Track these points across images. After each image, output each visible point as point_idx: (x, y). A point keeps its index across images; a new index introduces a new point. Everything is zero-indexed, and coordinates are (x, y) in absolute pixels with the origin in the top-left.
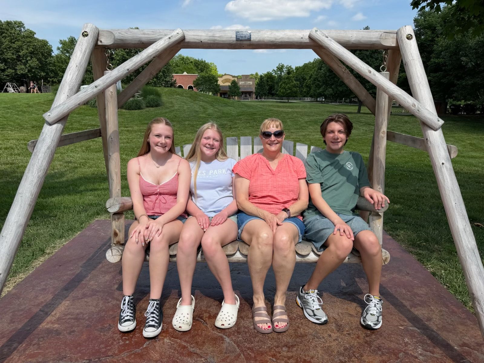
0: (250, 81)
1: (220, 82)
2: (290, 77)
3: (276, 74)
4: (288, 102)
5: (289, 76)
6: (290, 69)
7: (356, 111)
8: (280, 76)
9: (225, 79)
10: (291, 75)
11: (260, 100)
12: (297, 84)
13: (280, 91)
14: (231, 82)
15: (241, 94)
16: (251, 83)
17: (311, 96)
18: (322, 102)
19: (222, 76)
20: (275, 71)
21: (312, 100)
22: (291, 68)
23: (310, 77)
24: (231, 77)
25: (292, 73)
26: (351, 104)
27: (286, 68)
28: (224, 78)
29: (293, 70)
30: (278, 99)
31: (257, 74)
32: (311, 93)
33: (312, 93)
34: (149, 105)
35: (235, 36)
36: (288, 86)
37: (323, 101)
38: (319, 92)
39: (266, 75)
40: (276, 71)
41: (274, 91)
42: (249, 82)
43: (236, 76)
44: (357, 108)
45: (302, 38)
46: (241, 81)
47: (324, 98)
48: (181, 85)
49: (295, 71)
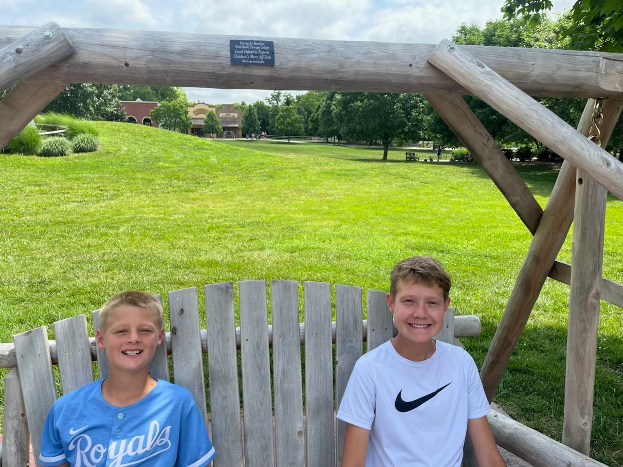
0: (234, 113)
1: (191, 114)
2: (291, 108)
3: (270, 103)
4: (289, 143)
5: (289, 107)
6: (289, 98)
7: (381, 157)
8: (276, 106)
9: (199, 109)
10: (291, 106)
11: (250, 139)
12: (300, 118)
13: (277, 127)
14: (208, 114)
15: (222, 130)
16: (236, 115)
17: (320, 135)
18: (334, 143)
19: (193, 106)
20: (268, 99)
21: (321, 141)
22: (291, 96)
23: (318, 110)
24: (207, 107)
25: (292, 103)
26: (373, 147)
27: (284, 96)
28: (196, 107)
29: (294, 99)
30: (274, 139)
31: (243, 104)
32: (319, 131)
33: (321, 131)
34: (79, 150)
35: (228, 54)
36: (288, 121)
37: (337, 143)
38: (330, 131)
39: (255, 106)
40: (271, 100)
41: (269, 127)
42: (232, 114)
43: (214, 105)
44: (383, 152)
45: (411, 65)
46: (222, 112)
47: (337, 139)
48: (132, 118)
49: (296, 101)
